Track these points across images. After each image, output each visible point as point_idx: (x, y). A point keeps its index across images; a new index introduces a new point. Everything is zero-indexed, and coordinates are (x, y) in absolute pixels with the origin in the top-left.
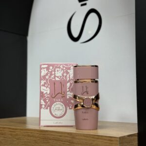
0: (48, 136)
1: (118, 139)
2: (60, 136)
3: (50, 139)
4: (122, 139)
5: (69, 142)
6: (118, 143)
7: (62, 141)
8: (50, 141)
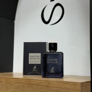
0: (32, 82)
1: (80, 84)
2: (41, 82)
3: (33, 85)
4: (82, 83)
5: (46, 86)
6: (80, 86)
7: (41, 86)
8: (33, 86)
